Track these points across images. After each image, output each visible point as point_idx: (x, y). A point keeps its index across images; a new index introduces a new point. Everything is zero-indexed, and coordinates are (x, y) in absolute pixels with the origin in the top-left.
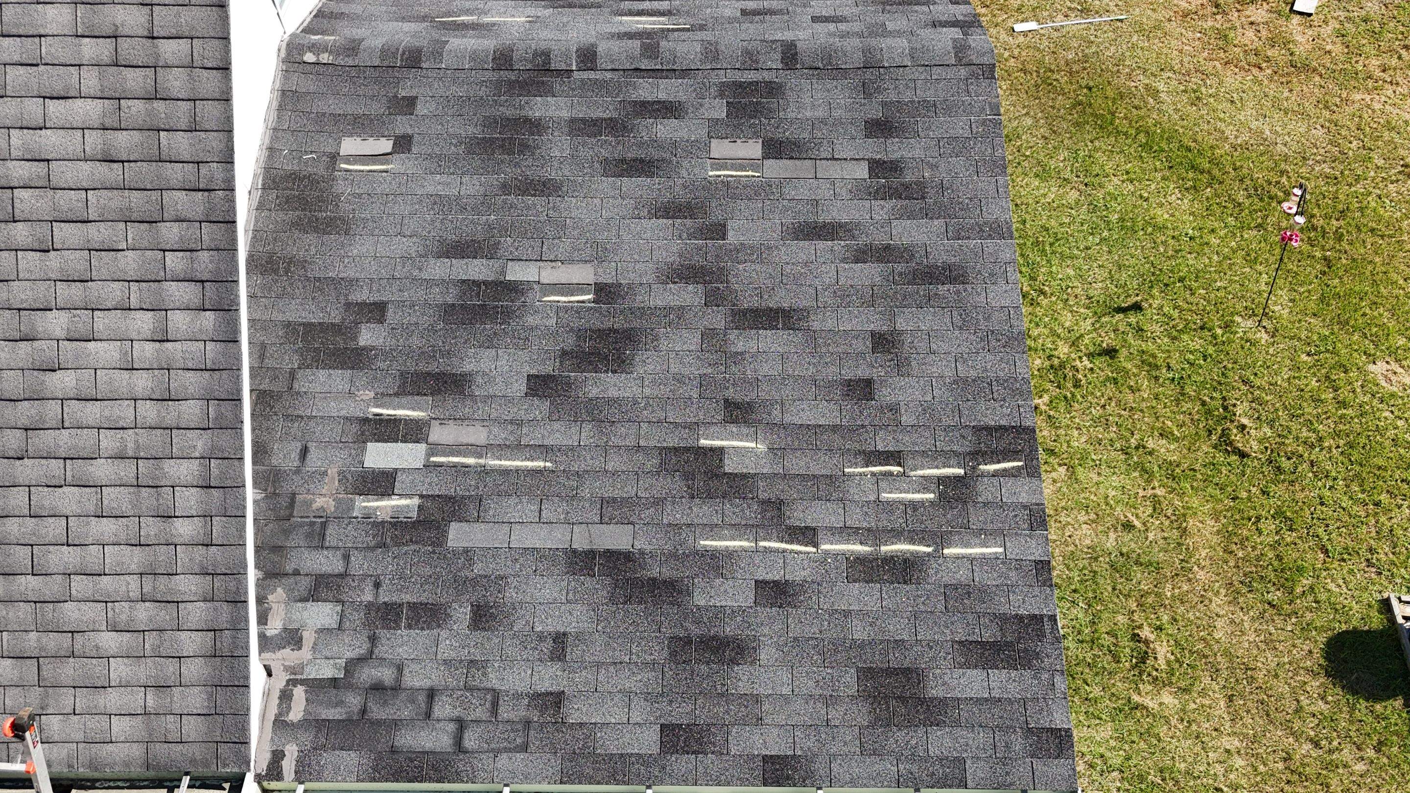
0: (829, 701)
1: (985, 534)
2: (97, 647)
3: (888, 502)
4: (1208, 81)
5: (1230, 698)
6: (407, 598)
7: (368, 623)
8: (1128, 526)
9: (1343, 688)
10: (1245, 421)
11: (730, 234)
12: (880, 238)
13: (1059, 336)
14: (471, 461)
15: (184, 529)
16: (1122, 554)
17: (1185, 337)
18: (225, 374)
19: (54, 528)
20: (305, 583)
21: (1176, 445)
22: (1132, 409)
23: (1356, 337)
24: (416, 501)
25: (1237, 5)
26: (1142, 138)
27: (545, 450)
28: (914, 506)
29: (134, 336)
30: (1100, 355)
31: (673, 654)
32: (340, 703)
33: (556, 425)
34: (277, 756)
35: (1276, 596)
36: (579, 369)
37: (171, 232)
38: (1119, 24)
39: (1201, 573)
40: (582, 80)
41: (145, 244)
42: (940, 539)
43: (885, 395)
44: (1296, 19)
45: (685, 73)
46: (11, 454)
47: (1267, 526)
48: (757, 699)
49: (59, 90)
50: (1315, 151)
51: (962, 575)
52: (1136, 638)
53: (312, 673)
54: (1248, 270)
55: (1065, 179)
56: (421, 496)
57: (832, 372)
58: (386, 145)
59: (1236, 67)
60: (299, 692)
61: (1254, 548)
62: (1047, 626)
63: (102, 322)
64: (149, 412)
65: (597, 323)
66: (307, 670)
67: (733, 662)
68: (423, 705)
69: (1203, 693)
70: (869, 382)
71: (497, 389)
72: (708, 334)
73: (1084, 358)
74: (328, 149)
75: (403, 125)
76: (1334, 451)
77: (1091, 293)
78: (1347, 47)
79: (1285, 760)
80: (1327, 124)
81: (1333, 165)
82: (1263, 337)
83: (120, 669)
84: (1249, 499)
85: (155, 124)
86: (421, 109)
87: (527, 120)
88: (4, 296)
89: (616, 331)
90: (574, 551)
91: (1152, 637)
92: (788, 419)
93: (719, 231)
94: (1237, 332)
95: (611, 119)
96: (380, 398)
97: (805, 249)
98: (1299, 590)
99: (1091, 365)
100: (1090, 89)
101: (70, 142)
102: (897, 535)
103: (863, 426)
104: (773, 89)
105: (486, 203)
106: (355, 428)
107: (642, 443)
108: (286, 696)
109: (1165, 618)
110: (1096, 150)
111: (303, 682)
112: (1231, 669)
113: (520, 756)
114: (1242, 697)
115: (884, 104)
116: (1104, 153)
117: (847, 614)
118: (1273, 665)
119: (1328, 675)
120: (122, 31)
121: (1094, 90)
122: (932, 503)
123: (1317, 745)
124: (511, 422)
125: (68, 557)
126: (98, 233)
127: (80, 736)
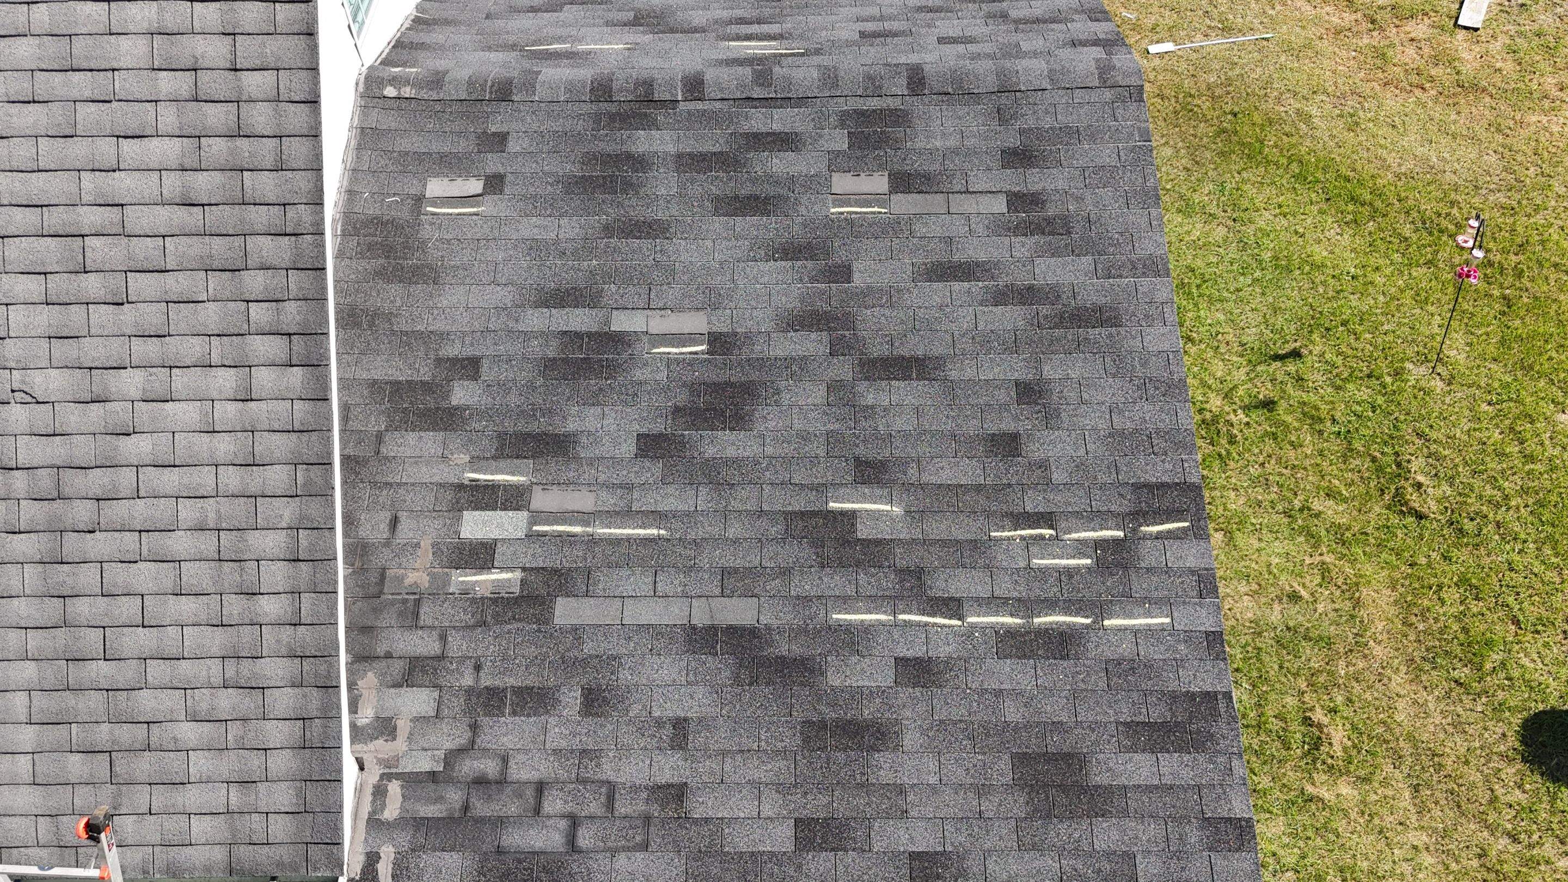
0: (982, 791)
1: (1151, 603)
2: (175, 740)
3: (1040, 569)
4: (1366, 104)
5: (1416, 788)
6: (511, 681)
7: (469, 710)
8: (1294, 597)
9: (1542, 775)
10: (1421, 478)
11: (856, 276)
12: (1022, 278)
13: (1210, 387)
14: (577, 529)
15: (270, 607)
16: (1288, 629)
17: (1350, 386)
18: (314, 436)
19: (128, 608)
20: (397, 667)
21: (1345, 506)
22: (1294, 467)
23: (1542, 383)
24: (518, 574)
25: (1394, 20)
26: (1295, 168)
27: (658, 517)
28: (1069, 573)
29: (215, 395)
30: (1256, 407)
31: (806, 740)
32: (440, 799)
33: (670, 489)
34: (372, 859)
35: (1463, 673)
36: (693, 426)
37: (255, 282)
38: (1265, 43)
39: (1378, 648)
40: (689, 112)
41: (228, 294)
42: (1100, 609)
43: (1034, 450)
44: (1461, 34)
45: (802, 101)
46: (82, 526)
47: (1453, 595)
48: (901, 790)
49: (133, 128)
50: (1489, 179)
51: (1126, 648)
52: (1307, 721)
53: (408, 766)
54: (1418, 311)
55: (1210, 215)
56: (524, 569)
57: (972, 427)
58: (475, 186)
59: (1396, 88)
60: (394, 788)
61: (1436, 620)
62: (1222, 706)
63: (181, 380)
64: (232, 478)
65: (713, 376)
66: (402, 762)
67: (874, 749)
68: (532, 801)
69: (1385, 783)
70: (1015, 437)
71: (606, 449)
72: (834, 387)
73: (1239, 411)
74: (413, 191)
75: (493, 163)
76: (1523, 510)
77: (1245, 339)
78: (1520, 64)
79: (1480, 856)
80: (1501, 149)
81: (1509, 194)
82: (1438, 385)
83: (200, 763)
84: (1429, 565)
85: (238, 164)
86: (513, 146)
87: (629, 156)
88: (75, 354)
89: (732, 385)
90: (694, 628)
91: (1325, 720)
92: (925, 478)
93: (843, 273)
94: (1408, 380)
95: (721, 153)
96: (476, 462)
97: (938, 292)
98: (1488, 666)
99: (1247, 419)
100: (1235, 115)
101: (146, 185)
102: (1051, 605)
103: (1010, 485)
104: (899, 117)
105: (586, 248)
106: (449, 495)
107: (765, 508)
108: (380, 792)
109: (1339, 699)
110: (1244, 181)
111: (398, 776)
112: (1417, 756)
113: (640, 856)
114: (1429, 787)
115: (1021, 132)
116: (1253, 185)
117: (998, 693)
118: (1463, 750)
119: (1525, 760)
120: (201, 64)
121: (1240, 116)
122: (1089, 568)
123: (1515, 839)
124: (621, 486)
125: (143, 639)
126: (176, 284)
127: (156, 839)
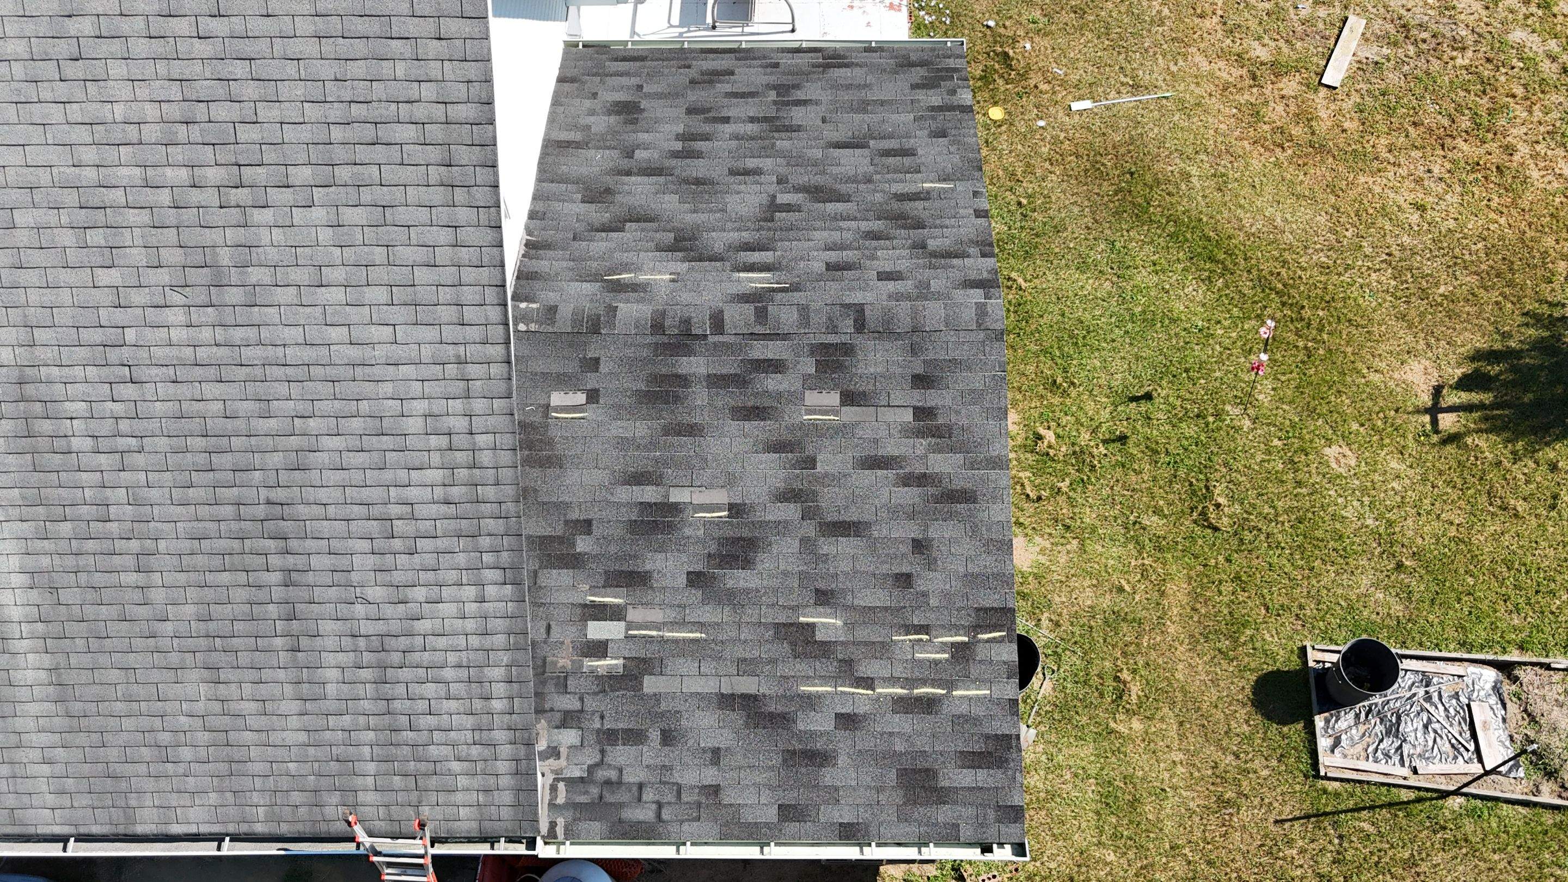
0: (879, 790)
1: (979, 682)
2: (449, 770)
3: (919, 661)
4: (1236, 164)
5: (1181, 724)
6: (621, 726)
7: (599, 742)
8: (1121, 590)
9: (1262, 715)
10: (1221, 500)
11: (819, 464)
12: (919, 469)
14: (654, 633)
15: (497, 705)
16: (1114, 613)
17: (1184, 425)
18: (519, 619)
19: (422, 706)
20: (558, 716)
21: (1165, 521)
22: (1134, 490)
23: (1320, 422)
24: (621, 661)
25: (1272, 76)
26: (1171, 228)
27: (701, 626)
28: (936, 662)
29: (464, 600)
30: (1113, 441)
31: (785, 761)
32: (586, 793)
33: (707, 608)
34: (553, 825)
35: (1225, 644)
36: (720, 566)
37: (485, 542)
38: (1164, 101)
39: (1173, 627)
40: (714, 343)
41: (470, 548)
42: (950, 685)
43: (920, 585)
44: (1323, 92)
45: (785, 337)
46: (396, 665)
47: (1227, 588)
48: (836, 789)
49: (417, 464)
50: (1316, 239)
51: (964, 709)
52: (1117, 679)
53: (568, 774)
54: (1243, 360)
55: (1100, 272)
56: (625, 658)
57: (885, 569)
58: (581, 398)
59: (1262, 146)
60: (561, 786)
61: (1214, 606)
63: (446, 592)
64: (474, 641)
65: (729, 533)
66: (565, 771)
67: (822, 765)
68: (636, 794)
69: (1162, 720)
70: (908, 576)
71: (667, 582)
72: (804, 541)
73: (1101, 445)
74: (542, 402)
75: (592, 381)
76: (1286, 524)
77: (1113, 383)
78: (1363, 124)
79: (1213, 768)
80: (1331, 210)
81: (1329, 253)
82: (1247, 423)
83: (462, 781)
84: (1216, 566)
86: (604, 368)
87: (678, 376)
88: (389, 578)
89: (743, 539)
90: (722, 695)
91: (1129, 679)
92: (856, 602)
93: (811, 463)
94: (1225, 420)
95: (736, 375)
96: (593, 590)
97: (869, 476)
98: (1242, 639)
99: (1105, 452)
100: (1132, 174)
101: (426, 493)
102: (924, 682)
103: (905, 607)
104: (847, 350)
105: (653, 445)
106: (579, 611)
107: (763, 620)
108: (553, 788)
109: (1141, 663)
110: (1131, 240)
111: (563, 780)
112: (1185, 702)
113: (695, 824)
114: (1190, 723)
115: (924, 362)
116: (1137, 243)
117: (891, 734)
118: (1215, 698)
119: (1253, 705)
120: (453, 431)
121: (1136, 176)
122: (947, 660)
123: (1237, 757)
124: (679, 606)
125: (431, 721)
126: (441, 543)
127: (441, 817)
